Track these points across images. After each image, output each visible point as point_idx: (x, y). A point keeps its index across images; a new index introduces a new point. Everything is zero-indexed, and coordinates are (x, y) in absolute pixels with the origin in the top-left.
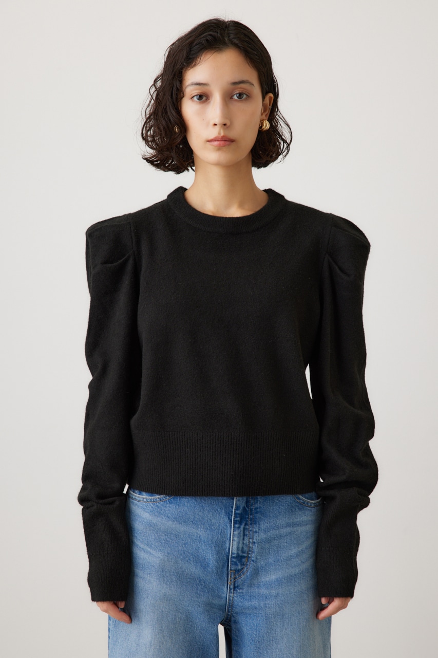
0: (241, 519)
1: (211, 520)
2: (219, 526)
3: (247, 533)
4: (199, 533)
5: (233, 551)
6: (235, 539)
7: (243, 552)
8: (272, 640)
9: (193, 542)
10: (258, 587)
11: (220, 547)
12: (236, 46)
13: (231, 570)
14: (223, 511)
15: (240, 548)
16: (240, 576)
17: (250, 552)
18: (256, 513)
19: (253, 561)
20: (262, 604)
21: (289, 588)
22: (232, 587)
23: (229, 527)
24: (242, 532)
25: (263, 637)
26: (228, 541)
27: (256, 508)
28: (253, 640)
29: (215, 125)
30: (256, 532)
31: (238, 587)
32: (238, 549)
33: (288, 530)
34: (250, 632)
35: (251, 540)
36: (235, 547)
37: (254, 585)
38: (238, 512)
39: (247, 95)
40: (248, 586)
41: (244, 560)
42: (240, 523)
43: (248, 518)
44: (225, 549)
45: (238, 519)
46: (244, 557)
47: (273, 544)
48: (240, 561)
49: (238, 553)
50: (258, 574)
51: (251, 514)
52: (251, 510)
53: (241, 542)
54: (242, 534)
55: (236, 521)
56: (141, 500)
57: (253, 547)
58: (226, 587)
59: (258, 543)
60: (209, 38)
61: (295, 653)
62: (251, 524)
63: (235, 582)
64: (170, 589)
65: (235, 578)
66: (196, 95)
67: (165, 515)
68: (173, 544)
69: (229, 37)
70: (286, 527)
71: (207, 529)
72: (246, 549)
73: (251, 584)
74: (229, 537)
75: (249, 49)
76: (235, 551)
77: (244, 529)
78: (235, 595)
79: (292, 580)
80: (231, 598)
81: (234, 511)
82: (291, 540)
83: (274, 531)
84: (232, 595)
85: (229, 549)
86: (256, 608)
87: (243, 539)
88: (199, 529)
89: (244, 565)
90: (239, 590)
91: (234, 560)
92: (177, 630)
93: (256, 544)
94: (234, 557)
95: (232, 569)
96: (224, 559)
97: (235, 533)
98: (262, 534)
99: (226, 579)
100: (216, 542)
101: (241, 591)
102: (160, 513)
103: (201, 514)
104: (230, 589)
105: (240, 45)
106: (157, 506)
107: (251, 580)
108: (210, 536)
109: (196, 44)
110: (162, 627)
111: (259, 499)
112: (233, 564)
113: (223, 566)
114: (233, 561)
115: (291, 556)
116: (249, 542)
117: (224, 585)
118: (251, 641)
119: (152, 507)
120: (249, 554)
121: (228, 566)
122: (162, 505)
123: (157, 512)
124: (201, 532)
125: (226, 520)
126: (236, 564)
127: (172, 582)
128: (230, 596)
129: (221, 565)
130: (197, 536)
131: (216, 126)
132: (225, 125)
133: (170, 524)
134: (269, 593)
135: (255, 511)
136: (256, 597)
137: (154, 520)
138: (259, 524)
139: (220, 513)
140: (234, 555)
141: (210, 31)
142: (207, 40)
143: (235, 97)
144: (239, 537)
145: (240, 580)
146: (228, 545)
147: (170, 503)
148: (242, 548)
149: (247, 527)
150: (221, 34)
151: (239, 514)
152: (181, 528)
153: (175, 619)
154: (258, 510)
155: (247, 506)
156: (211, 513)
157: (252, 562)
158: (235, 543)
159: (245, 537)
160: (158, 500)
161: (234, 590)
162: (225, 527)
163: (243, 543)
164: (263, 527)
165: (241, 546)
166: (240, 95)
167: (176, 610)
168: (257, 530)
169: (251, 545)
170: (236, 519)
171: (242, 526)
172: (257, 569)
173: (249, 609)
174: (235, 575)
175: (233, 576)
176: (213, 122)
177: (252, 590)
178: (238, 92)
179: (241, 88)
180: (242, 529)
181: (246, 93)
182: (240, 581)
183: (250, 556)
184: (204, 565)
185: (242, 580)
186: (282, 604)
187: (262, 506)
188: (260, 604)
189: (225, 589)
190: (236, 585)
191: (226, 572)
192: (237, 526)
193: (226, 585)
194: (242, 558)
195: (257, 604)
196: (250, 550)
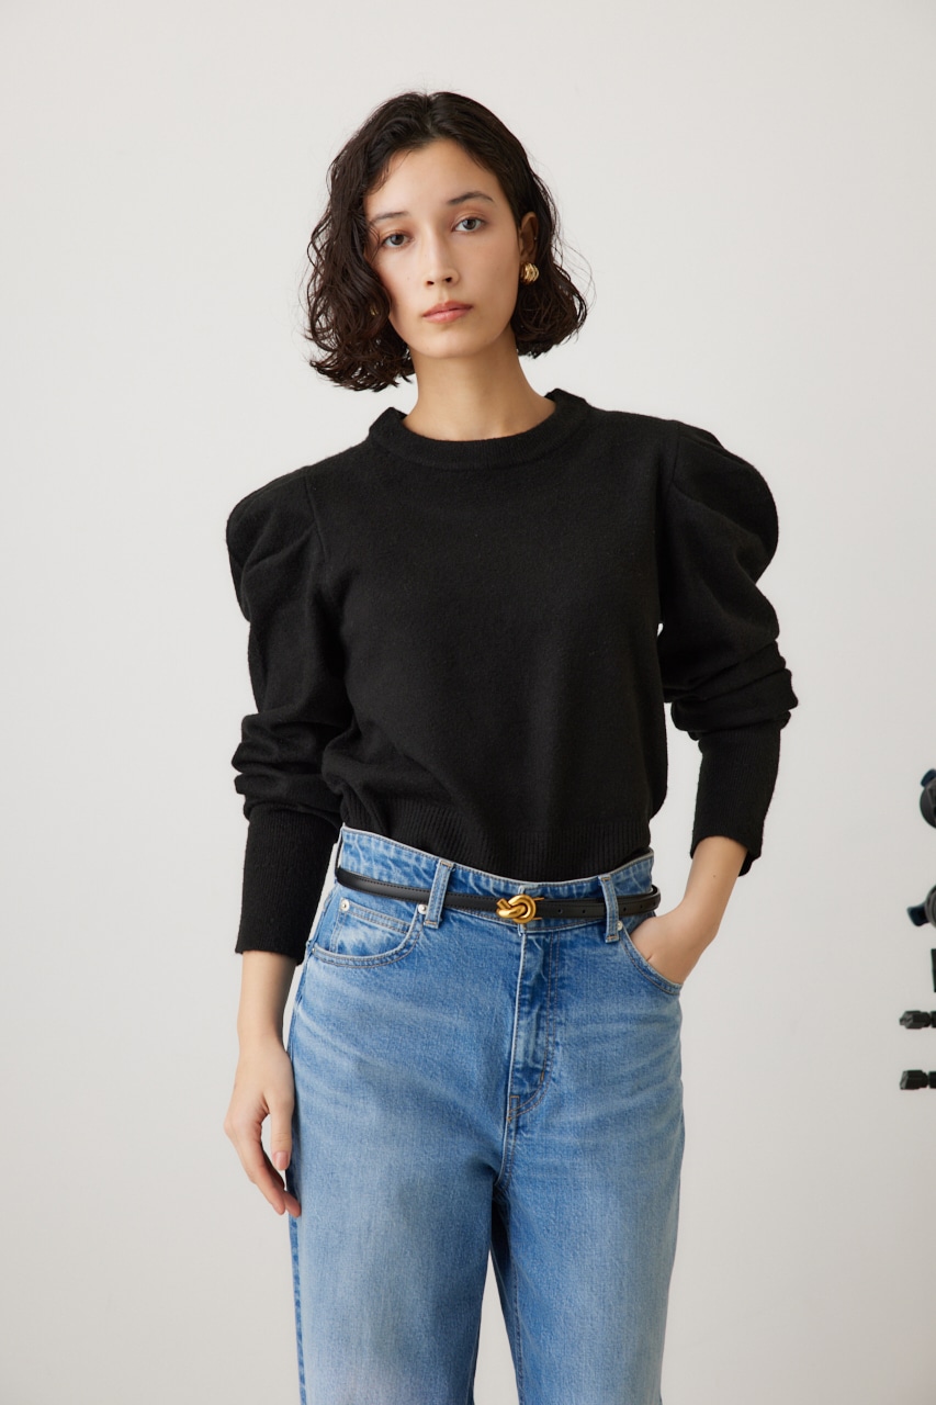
0: (533, 998)
1: (477, 999)
2: (492, 1009)
3: (543, 1024)
4: (454, 1022)
5: (517, 1058)
6: (522, 1034)
7: (535, 1061)
8: (585, 1232)
9: (441, 1041)
10: (560, 1133)
11: (493, 1049)
12: (447, 134)
13: (512, 1094)
14: (500, 981)
15: (531, 1053)
16: (528, 1106)
17: (549, 1063)
18: (563, 987)
19: (554, 1080)
20: (567, 1163)
21: (619, 1134)
22: (513, 1127)
23: (510, 1011)
24: (534, 1022)
25: (569, 1224)
26: (508, 1038)
27: (562, 979)
28: (548, 1231)
29: (430, 283)
30: (561, 1023)
31: (524, 1127)
32: (526, 1053)
33: (622, 1027)
34: (544, 1215)
35: (551, 1039)
36: (520, 1050)
37: (554, 1127)
38: (527, 983)
39: (482, 221)
40: (542, 1128)
41: (537, 1076)
42: (532, 1004)
43: (546, 996)
44: (502, 1054)
45: (528, 996)
46: (537, 1070)
47: (591, 1051)
48: (530, 1079)
49: (525, 1063)
50: (562, 1106)
51: (551, 990)
52: (553, 981)
53: (532, 1041)
54: (534, 1027)
55: (524, 999)
56: (343, 962)
57: (556, 1052)
58: (501, 1126)
59: (564, 1045)
60: (397, 128)
61: (626, 1259)
62: (552, 1008)
63: (518, 1118)
64: (403, 1123)
65: (519, 1111)
66: (391, 237)
67: (390, 991)
68: (404, 1044)
69: (433, 119)
70: (618, 1021)
71: (470, 1015)
72: (540, 1055)
73: (547, 1124)
74: (509, 1030)
75: (473, 137)
76: (520, 1058)
77: (539, 1017)
78: (518, 1142)
79: (624, 1120)
80: (511, 1148)
81: (519, 981)
82: (625, 1046)
83: (594, 1025)
84: (512, 1142)
85: (510, 1053)
86: (556, 1169)
87: (537, 1036)
88: (455, 1016)
89: (536, 1086)
90: (526, 1133)
91: (518, 1075)
92: (417, 1201)
93: (561, 1048)
94: (517, 1070)
95: (515, 1092)
96: (499, 1071)
97: (521, 1022)
98: (572, 1028)
99: (502, 1110)
100: (487, 1039)
101: (529, 1136)
102: (381, 987)
103: (458, 986)
104: (510, 1131)
105: (457, 132)
106: (375, 973)
107: (547, 1117)
108: (475, 1029)
109: (377, 144)
110: (389, 1196)
111: (567, 961)
112: (515, 1083)
113: (498, 1086)
114: (516, 1078)
115: (622, 1076)
116: (548, 1042)
117: (498, 1123)
118: (546, 1232)
119: (365, 976)
120: (547, 1065)
121: (507, 1085)
122: (386, 972)
123: (376, 984)
124: (456, 1021)
125: (506, 998)
126: (522, 1084)
127: (405, 1109)
128: (508, 1143)
129: (494, 1083)
130: (450, 1029)
131: (432, 287)
132: (449, 280)
133: (400, 1006)
134: (582, 1145)
135: (560, 984)
136: (557, 1149)
137: (370, 999)
138: (567, 1010)
139: (493, 986)
140: (519, 1066)
141: (397, 116)
142: (394, 133)
143: (461, 228)
144: (528, 1031)
145: (528, 1115)
146: (507, 1046)
147: (400, 967)
148: (535, 1052)
149: (545, 1013)
150: (417, 118)
151: (529, 987)
152: (421, 1014)
153: (414, 1181)
154: (566, 982)
155: (546, 974)
156: (477, 985)
157: (552, 1082)
158: (521, 1042)
159: (541, 1032)
160: (376, 962)
161: (516, 1133)
162: (503, 1012)
163: (536, 1043)
164: (574, 1015)
165: (531, 1048)
166: (470, 223)
167: (417, 1165)
168: (563, 1019)
169: (550, 1048)
170: (523, 997)
171: (535, 1011)
172: (561, 1096)
173: (542, 1169)
174: (518, 1104)
175: (514, 1107)
176: (426, 278)
177: (550, 1136)
178: (463, 218)
179: (468, 208)
180: (534, 1015)
181: (480, 217)
182: (527, 1117)
183: (548, 1069)
184: (463, 1085)
185: (532, 1115)
186: (604, 1164)
187: (573, 975)
188: (563, 1163)
189: (500, 1131)
190: (521, 1124)
191: (503, 1097)
192: (525, 1009)
193: (502, 1122)
194: (534, 1072)
195: (557, 1163)
196: (548, 1058)
